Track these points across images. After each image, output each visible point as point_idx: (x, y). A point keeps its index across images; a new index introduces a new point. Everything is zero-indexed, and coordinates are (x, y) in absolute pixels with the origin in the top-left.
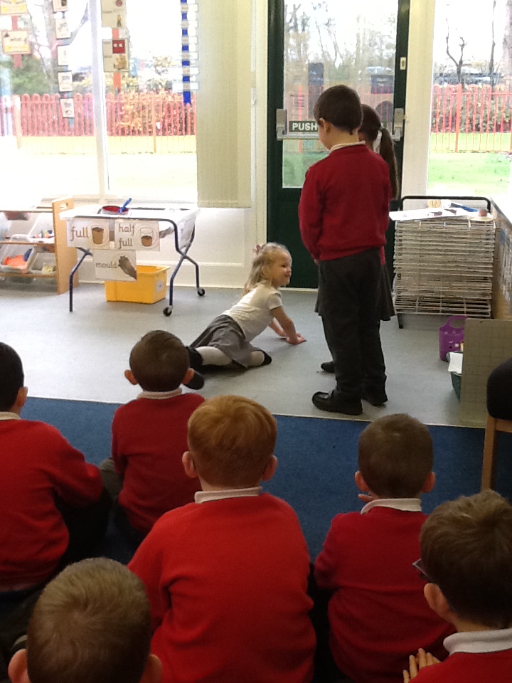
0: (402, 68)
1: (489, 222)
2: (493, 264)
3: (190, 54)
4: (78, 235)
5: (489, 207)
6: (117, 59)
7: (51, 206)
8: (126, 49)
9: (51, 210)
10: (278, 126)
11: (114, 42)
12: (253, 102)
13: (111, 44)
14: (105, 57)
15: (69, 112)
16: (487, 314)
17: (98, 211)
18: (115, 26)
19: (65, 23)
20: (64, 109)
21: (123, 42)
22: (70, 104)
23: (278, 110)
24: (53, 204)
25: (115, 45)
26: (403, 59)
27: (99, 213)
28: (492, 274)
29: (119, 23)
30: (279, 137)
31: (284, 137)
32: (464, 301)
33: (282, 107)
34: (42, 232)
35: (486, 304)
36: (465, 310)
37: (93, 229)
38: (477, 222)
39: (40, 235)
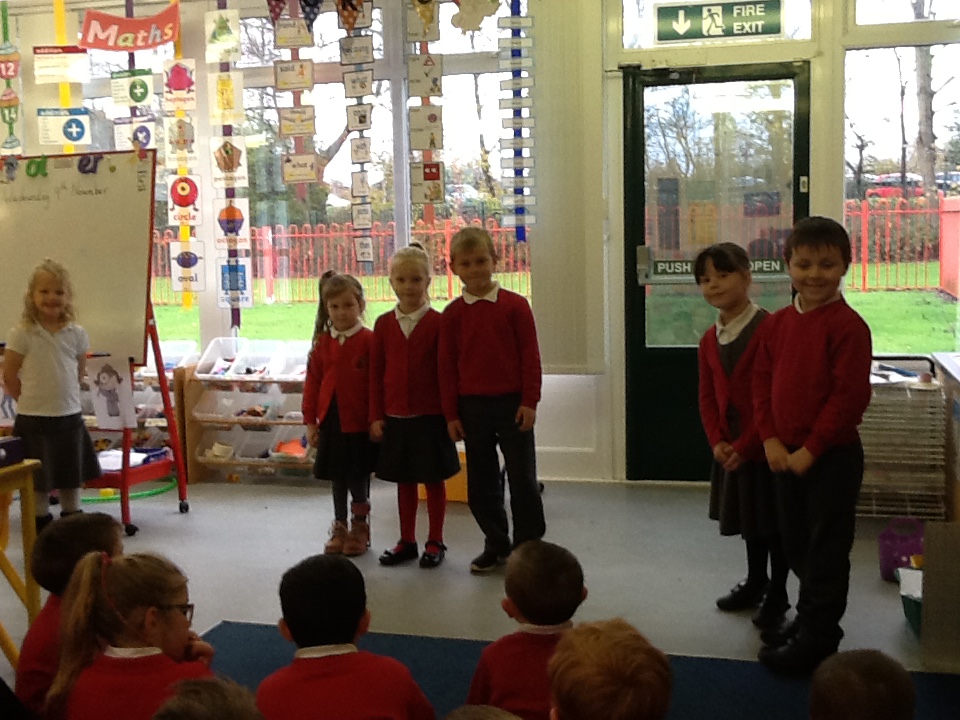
0: (803, 190)
1: (935, 391)
3: (525, 180)
5: (933, 370)
6: (429, 188)
8: (441, 175)
10: (638, 267)
11: (426, 166)
12: (605, 237)
13: (422, 171)
14: (413, 185)
15: (366, 255)
16: (940, 515)
18: (427, 147)
19: (364, 145)
20: (359, 251)
21: (437, 166)
22: (367, 245)
23: (639, 248)
25: (427, 170)
26: (803, 179)
28: (944, 460)
29: (432, 143)
30: (641, 281)
31: (647, 281)
32: (907, 497)
33: (644, 244)
35: (938, 502)
36: (909, 509)
38: (919, 390)
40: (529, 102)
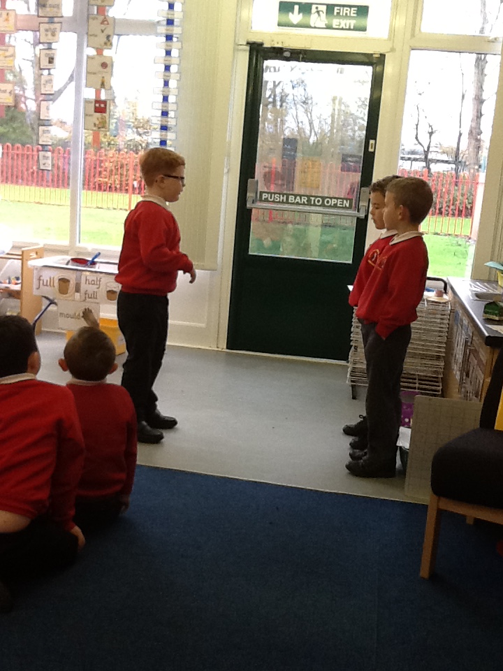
0: (371, 150)
1: (445, 303)
2: (446, 343)
3: (169, 119)
4: (45, 283)
5: (445, 288)
6: (98, 119)
7: (20, 253)
8: (108, 110)
9: (20, 257)
10: (248, 194)
11: (96, 101)
12: (226, 170)
13: (93, 104)
14: (86, 115)
15: (46, 165)
16: (438, 391)
17: (66, 262)
18: (99, 87)
19: (51, 80)
20: (42, 162)
21: (105, 102)
22: (48, 157)
23: (250, 180)
24: (23, 252)
25: (97, 105)
26: (372, 142)
27: (67, 264)
28: (445, 353)
29: (103, 85)
30: (248, 206)
31: (253, 206)
32: (417, 377)
33: (254, 178)
34: (9, 279)
35: (437, 382)
36: (417, 385)
37: (60, 280)
38: (433, 302)
39: (7, 281)
40: (177, 61)
